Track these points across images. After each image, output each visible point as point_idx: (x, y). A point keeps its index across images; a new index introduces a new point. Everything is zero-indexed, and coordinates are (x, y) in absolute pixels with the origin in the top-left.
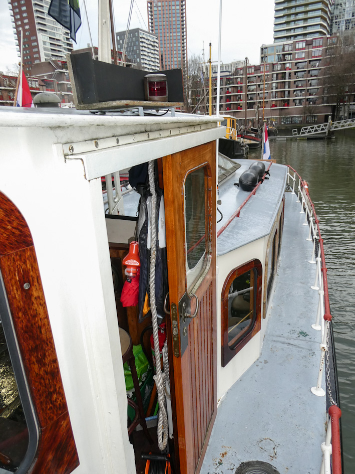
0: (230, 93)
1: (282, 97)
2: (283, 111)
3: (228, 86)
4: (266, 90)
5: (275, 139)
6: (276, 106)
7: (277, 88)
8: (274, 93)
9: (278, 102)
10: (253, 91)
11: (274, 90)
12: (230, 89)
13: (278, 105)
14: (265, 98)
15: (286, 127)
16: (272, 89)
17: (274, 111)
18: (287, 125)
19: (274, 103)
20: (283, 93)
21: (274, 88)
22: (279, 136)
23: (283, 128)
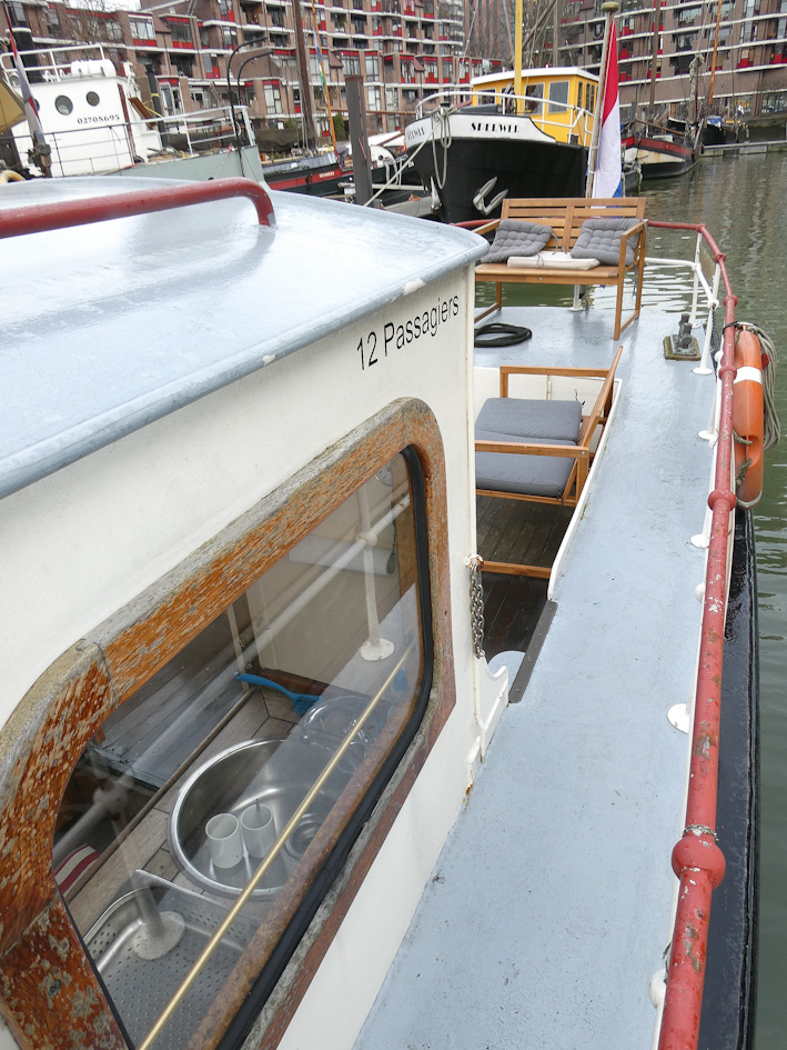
0: (632, 32)
1: (769, 38)
2: (769, 76)
3: (626, 14)
4: (725, 19)
5: (737, 152)
6: (751, 64)
7: (757, 13)
8: (749, 29)
9: (758, 53)
10: (692, 24)
11: (750, 18)
12: (632, 22)
13: (757, 60)
14: (723, 43)
15: (774, 121)
16: (744, 16)
17: (745, 79)
18: (775, 117)
19: (745, 55)
20: (773, 25)
21: (751, 12)
22: (747, 143)
23: (765, 124)
